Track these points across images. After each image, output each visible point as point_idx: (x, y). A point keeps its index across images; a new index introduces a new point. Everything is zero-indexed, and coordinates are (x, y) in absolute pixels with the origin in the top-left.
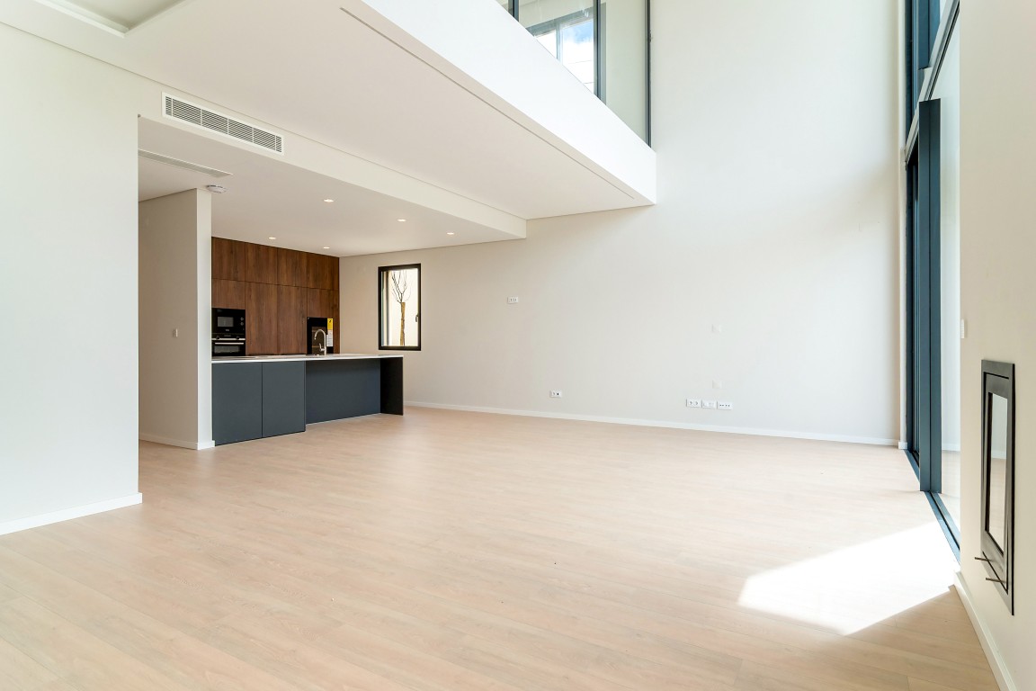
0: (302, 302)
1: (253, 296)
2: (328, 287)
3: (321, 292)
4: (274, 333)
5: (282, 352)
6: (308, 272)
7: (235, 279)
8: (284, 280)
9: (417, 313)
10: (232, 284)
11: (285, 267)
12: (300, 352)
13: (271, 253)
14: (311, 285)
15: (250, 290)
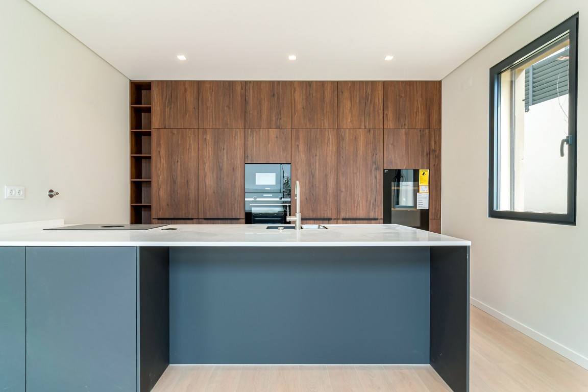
0: (375, 149)
1: (301, 145)
2: (419, 126)
3: (406, 134)
4: (331, 190)
5: (343, 215)
6: (385, 107)
7: (278, 128)
8: (348, 121)
9: (565, 133)
10: (273, 133)
11: (348, 104)
12: (372, 216)
13: (328, 89)
14: (391, 125)
15: (297, 138)
